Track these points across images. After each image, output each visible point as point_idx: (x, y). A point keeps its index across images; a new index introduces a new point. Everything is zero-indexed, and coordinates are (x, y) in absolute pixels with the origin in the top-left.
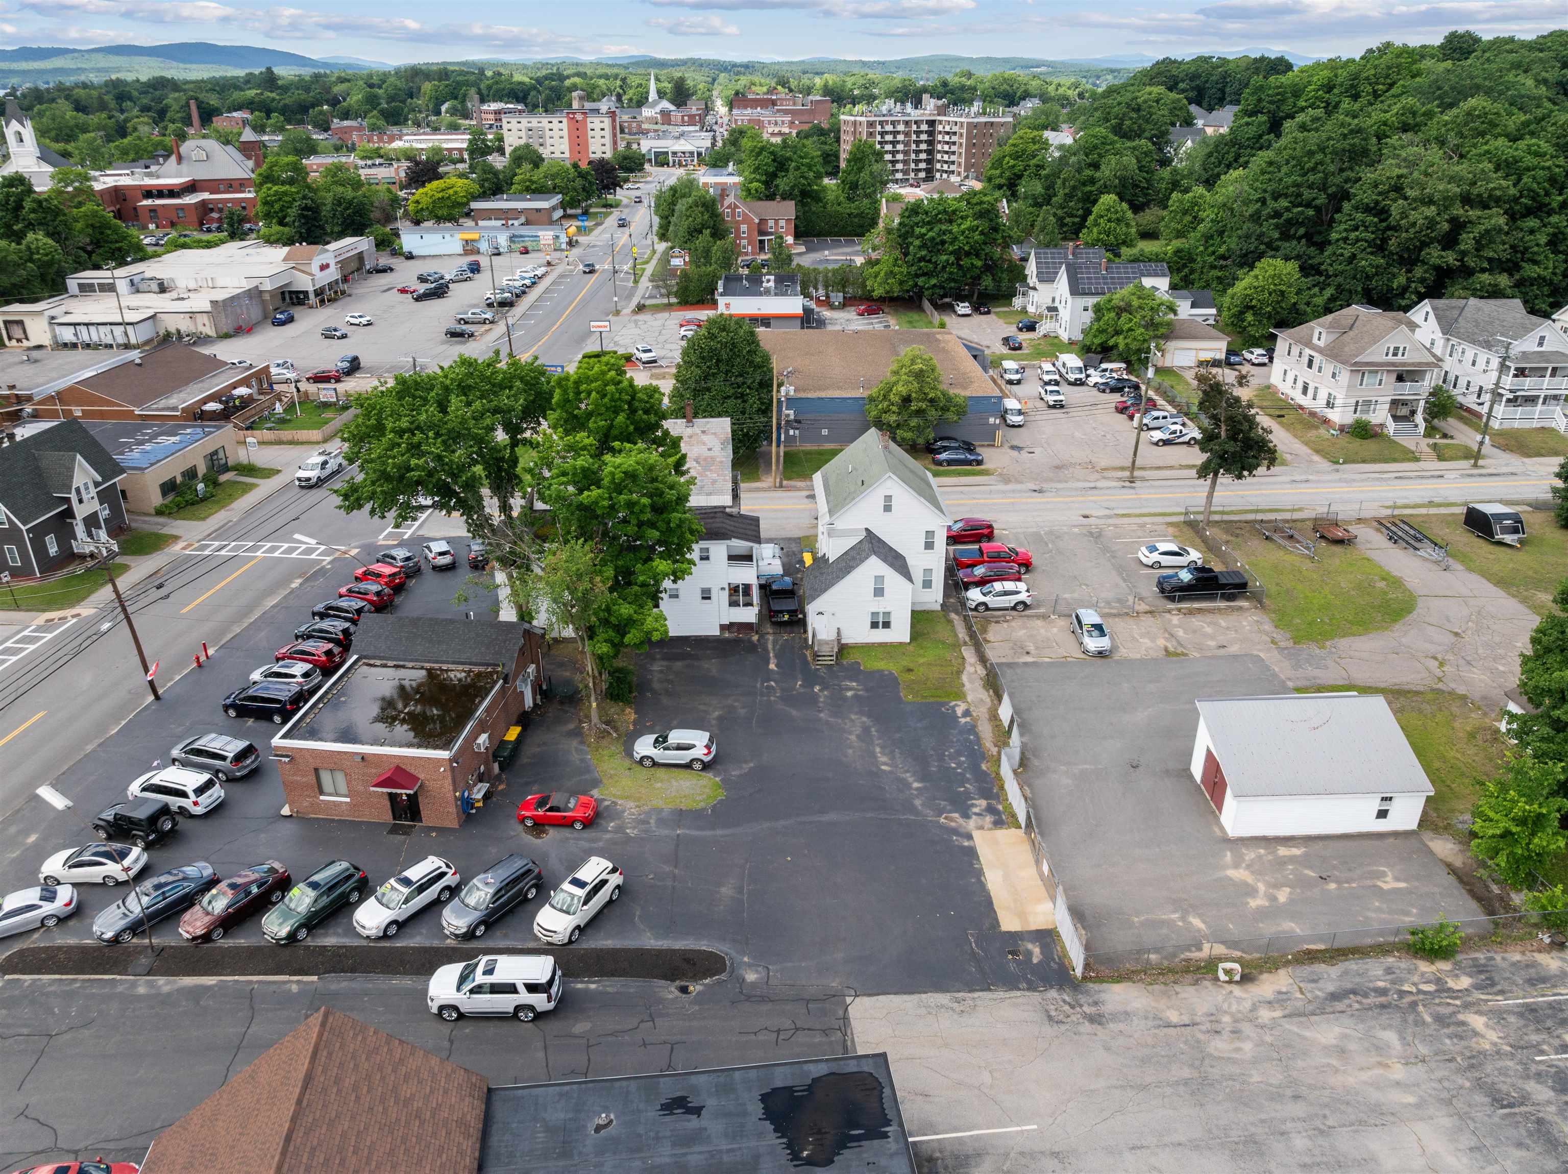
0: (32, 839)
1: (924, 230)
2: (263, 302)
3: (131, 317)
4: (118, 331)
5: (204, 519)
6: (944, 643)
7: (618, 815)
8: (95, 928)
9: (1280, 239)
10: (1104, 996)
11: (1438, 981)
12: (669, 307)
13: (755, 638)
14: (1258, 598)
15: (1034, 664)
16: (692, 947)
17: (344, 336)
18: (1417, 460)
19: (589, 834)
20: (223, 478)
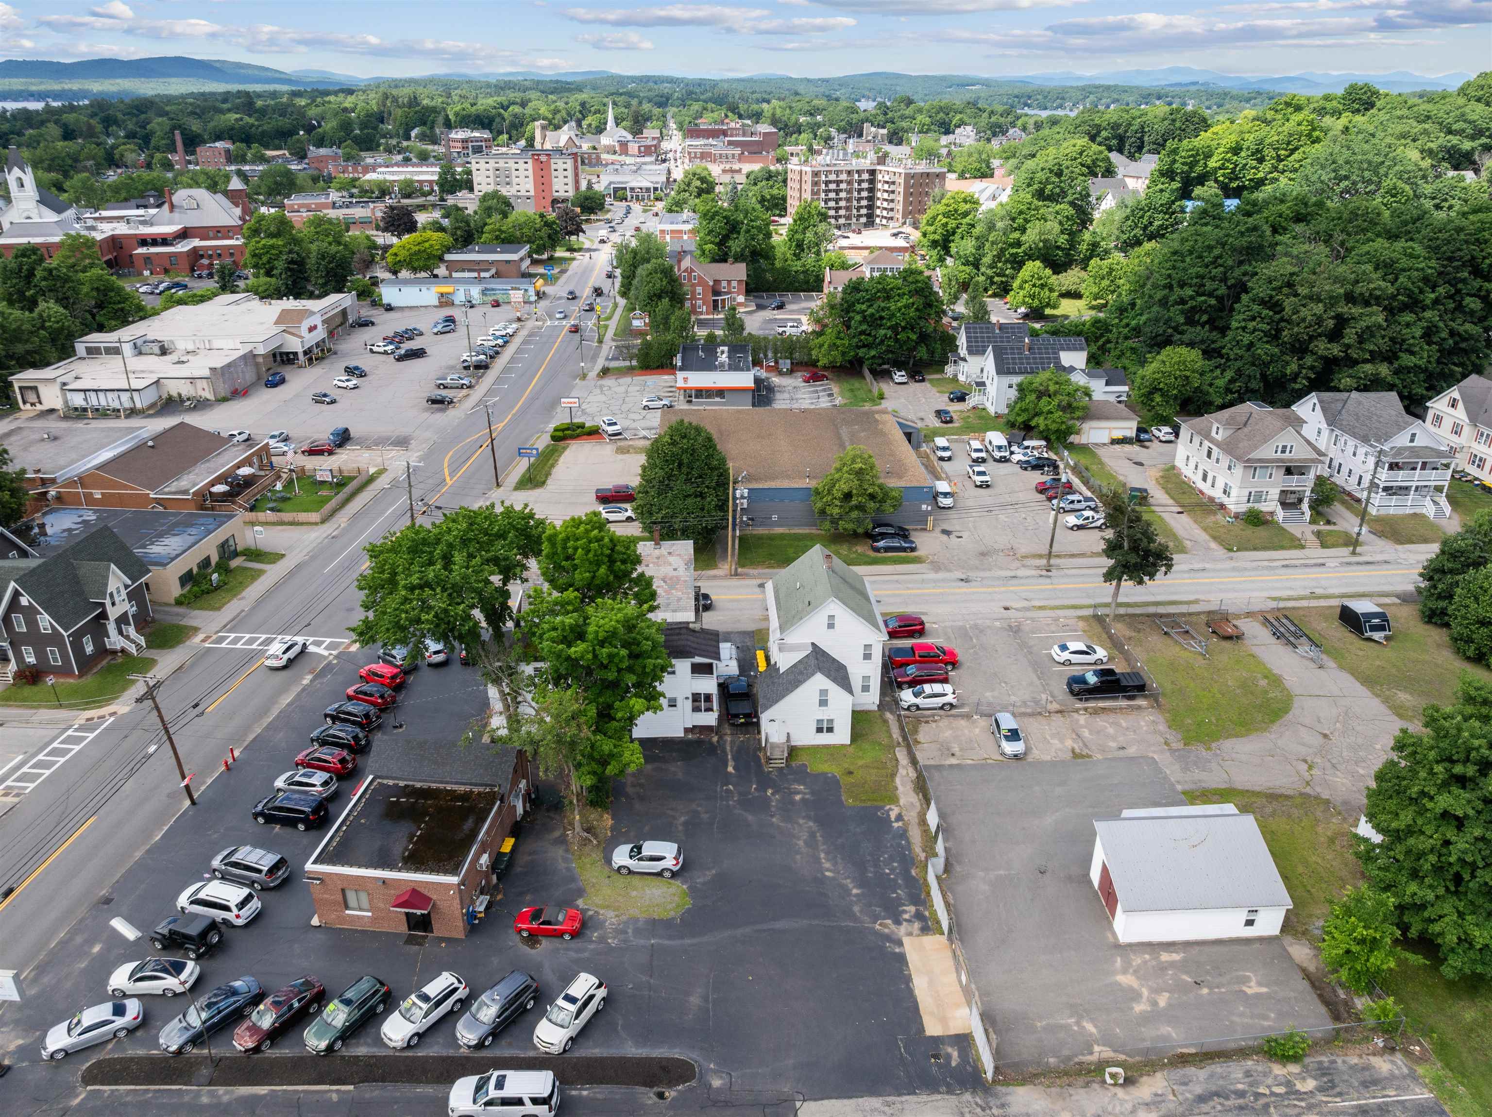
0: (96, 949)
1: (864, 307)
2: (257, 365)
3: (136, 384)
4: (125, 397)
5: (219, 609)
6: (880, 744)
7: (600, 925)
8: (161, 1041)
9: (1186, 324)
10: (1010, 1099)
11: (1288, 1084)
12: (630, 370)
13: (715, 739)
14: (1155, 698)
15: (958, 766)
16: (666, 1055)
17: (333, 402)
18: (1303, 547)
19: (576, 944)
20: (235, 563)
